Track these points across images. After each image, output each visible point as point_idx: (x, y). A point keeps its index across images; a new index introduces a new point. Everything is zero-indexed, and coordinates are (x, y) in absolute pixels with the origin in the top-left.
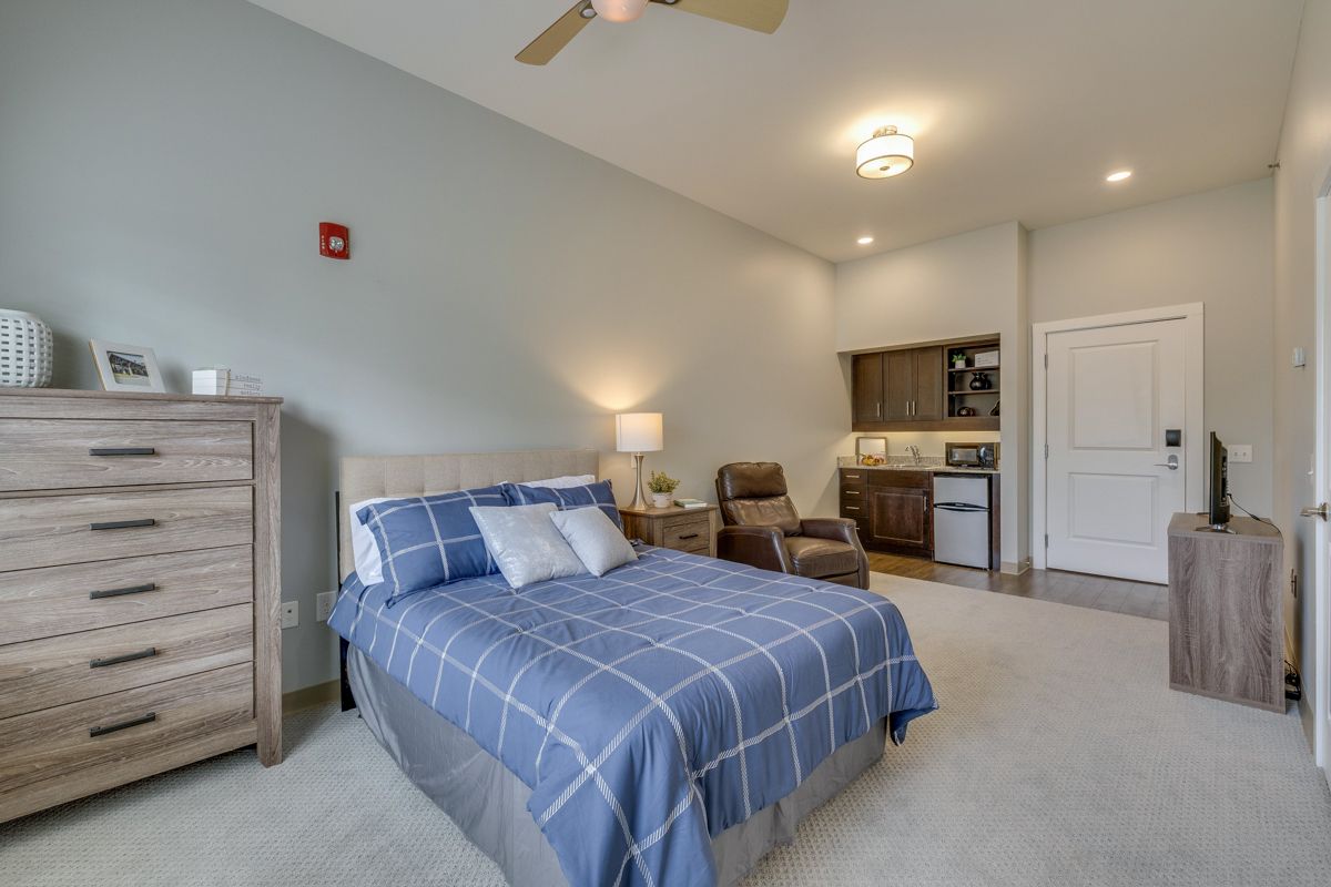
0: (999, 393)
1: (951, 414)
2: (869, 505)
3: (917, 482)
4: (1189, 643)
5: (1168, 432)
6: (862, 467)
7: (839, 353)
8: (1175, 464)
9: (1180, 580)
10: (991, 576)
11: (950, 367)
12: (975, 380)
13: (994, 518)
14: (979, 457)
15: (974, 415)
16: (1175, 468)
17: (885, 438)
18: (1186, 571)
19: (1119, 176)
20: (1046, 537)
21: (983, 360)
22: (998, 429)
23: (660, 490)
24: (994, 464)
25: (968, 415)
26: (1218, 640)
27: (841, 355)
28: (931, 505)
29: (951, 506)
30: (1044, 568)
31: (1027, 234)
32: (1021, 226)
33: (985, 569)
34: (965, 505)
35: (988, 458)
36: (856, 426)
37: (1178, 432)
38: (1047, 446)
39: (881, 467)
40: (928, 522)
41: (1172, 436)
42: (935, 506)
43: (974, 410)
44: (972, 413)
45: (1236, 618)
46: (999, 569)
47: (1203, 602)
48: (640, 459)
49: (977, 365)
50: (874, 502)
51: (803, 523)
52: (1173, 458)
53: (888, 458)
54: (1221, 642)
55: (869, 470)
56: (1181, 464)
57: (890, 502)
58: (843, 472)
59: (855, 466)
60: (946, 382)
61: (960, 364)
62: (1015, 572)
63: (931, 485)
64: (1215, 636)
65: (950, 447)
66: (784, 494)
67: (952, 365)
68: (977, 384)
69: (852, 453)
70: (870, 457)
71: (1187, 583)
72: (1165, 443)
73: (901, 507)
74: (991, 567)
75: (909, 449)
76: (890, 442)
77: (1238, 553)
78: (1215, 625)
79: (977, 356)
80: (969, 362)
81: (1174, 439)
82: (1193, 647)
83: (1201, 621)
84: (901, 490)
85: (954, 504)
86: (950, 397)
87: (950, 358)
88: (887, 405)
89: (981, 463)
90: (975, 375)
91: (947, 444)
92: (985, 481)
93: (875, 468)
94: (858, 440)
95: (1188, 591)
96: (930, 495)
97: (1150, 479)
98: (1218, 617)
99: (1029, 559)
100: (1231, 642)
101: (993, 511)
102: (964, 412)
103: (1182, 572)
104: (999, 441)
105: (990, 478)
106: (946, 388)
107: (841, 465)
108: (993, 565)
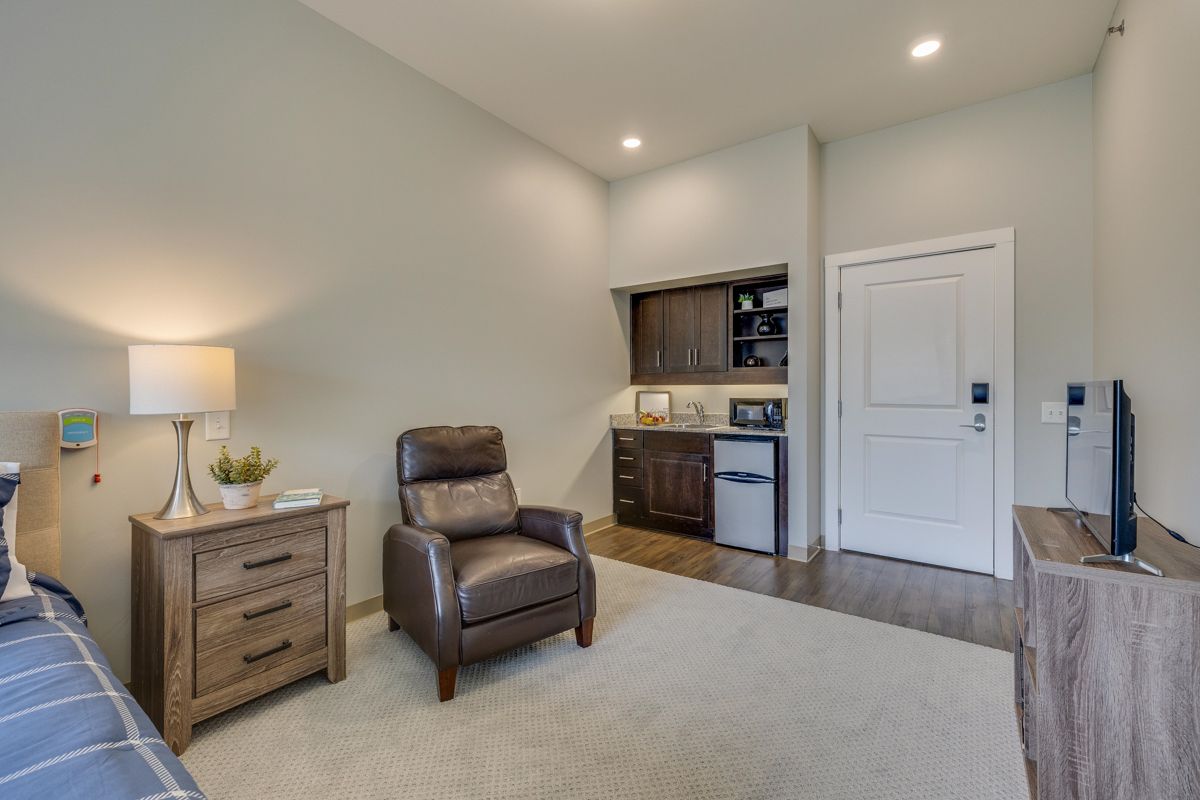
0: (786, 339)
1: (738, 363)
2: (645, 475)
3: (699, 446)
4: (1074, 775)
5: (975, 386)
6: (641, 427)
7: (611, 290)
8: (982, 425)
9: (1060, 654)
10: (777, 564)
11: (735, 308)
12: (763, 324)
13: (781, 490)
14: (765, 415)
15: (762, 365)
16: (983, 429)
17: (668, 392)
18: (1070, 642)
19: (926, 49)
20: (840, 512)
21: (772, 300)
22: (786, 382)
23: (227, 480)
24: (780, 425)
25: (756, 365)
26: (1129, 774)
27: (617, 293)
28: (711, 475)
29: (734, 476)
30: (837, 550)
31: (819, 147)
32: (812, 134)
33: (771, 554)
34: (749, 475)
35: (776, 417)
36: (635, 379)
37: (985, 386)
38: (840, 403)
39: (662, 427)
40: (709, 493)
41: (979, 392)
42: (717, 475)
43: (762, 360)
44: (762, 362)
45: (1164, 738)
46: (786, 554)
47: (1101, 700)
48: (185, 426)
49: (766, 305)
50: (650, 470)
51: (522, 513)
52: (980, 418)
53: (673, 417)
54: (1135, 780)
55: (644, 432)
56: (988, 424)
57: (667, 470)
58: (616, 434)
59: (634, 426)
60: (731, 326)
61: (747, 305)
62: (803, 558)
63: (711, 450)
64: (1124, 768)
65: (735, 404)
66: (502, 469)
67: (738, 306)
68: (765, 328)
69: (631, 410)
70: (649, 415)
71: (1071, 662)
72: (969, 397)
73: (679, 476)
74: (777, 552)
75: (692, 406)
76: (675, 397)
77: (1167, 614)
78: (1125, 747)
79: (766, 296)
80: (758, 303)
81: (981, 396)
82: (1082, 784)
83: (1098, 736)
84: (678, 455)
85: (736, 474)
86: (736, 344)
87: (736, 298)
88: (667, 353)
89: (768, 423)
90: (763, 317)
91: (731, 399)
92: (771, 445)
93: (656, 428)
94: (638, 394)
95: (1072, 679)
96: (709, 461)
97: (955, 443)
98: (1128, 730)
99: (821, 540)
100: (1154, 783)
101: (780, 481)
102: (751, 362)
103: (1061, 644)
104: (786, 396)
105: (776, 441)
106: (731, 332)
107: (616, 425)
108: (780, 549)
